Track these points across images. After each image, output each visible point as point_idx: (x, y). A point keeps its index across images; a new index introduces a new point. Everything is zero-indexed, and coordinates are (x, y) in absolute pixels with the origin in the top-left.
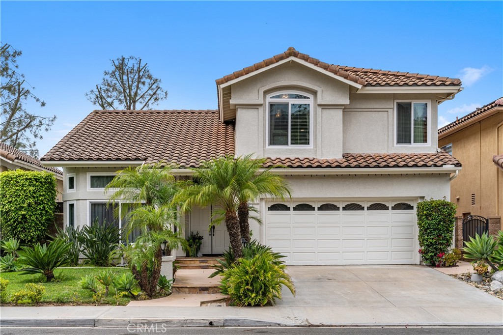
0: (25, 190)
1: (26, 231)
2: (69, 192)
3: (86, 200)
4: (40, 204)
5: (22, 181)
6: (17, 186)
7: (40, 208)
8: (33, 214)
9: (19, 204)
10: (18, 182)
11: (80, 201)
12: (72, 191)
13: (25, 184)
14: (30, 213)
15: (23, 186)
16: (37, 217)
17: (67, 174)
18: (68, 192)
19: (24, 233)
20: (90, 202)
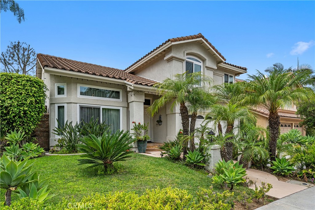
0: (26, 90)
1: (24, 125)
2: (58, 97)
3: (77, 103)
4: (38, 103)
5: (24, 82)
6: (18, 85)
7: (39, 107)
8: (32, 111)
9: (20, 101)
10: (19, 82)
11: (72, 104)
12: (61, 96)
13: (27, 85)
14: (30, 110)
15: (24, 85)
16: (35, 113)
17: (56, 84)
18: (56, 97)
19: (22, 126)
20: (80, 105)
